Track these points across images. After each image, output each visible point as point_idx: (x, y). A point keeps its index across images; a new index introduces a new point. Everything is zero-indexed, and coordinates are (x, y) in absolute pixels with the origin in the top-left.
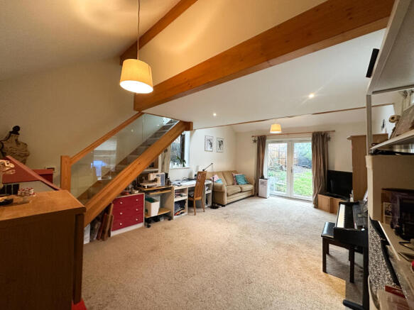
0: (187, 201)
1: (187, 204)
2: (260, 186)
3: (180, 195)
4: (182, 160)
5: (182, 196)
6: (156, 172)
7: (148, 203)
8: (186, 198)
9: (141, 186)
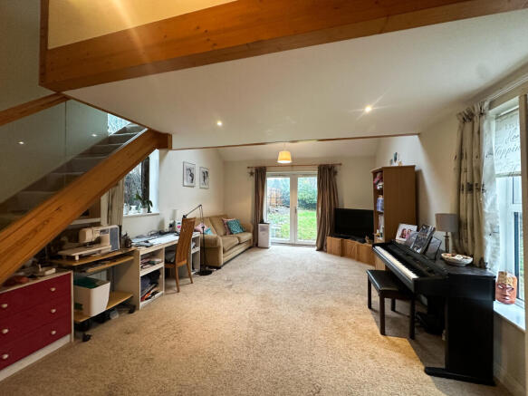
0: (163, 272)
1: (162, 276)
2: (260, 233)
3: (149, 263)
4: (145, 201)
5: (153, 264)
6: (98, 224)
7: (83, 289)
8: (162, 265)
9: (61, 257)
